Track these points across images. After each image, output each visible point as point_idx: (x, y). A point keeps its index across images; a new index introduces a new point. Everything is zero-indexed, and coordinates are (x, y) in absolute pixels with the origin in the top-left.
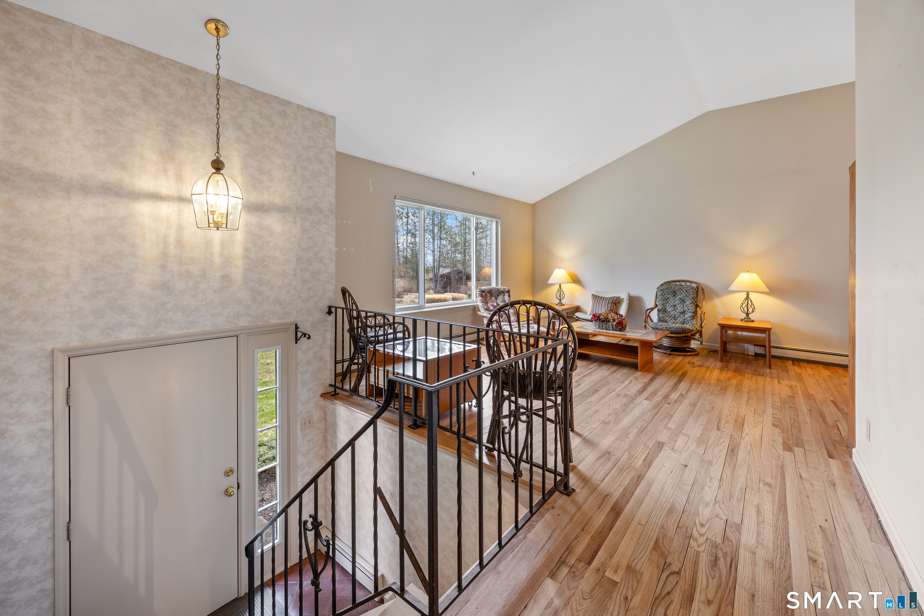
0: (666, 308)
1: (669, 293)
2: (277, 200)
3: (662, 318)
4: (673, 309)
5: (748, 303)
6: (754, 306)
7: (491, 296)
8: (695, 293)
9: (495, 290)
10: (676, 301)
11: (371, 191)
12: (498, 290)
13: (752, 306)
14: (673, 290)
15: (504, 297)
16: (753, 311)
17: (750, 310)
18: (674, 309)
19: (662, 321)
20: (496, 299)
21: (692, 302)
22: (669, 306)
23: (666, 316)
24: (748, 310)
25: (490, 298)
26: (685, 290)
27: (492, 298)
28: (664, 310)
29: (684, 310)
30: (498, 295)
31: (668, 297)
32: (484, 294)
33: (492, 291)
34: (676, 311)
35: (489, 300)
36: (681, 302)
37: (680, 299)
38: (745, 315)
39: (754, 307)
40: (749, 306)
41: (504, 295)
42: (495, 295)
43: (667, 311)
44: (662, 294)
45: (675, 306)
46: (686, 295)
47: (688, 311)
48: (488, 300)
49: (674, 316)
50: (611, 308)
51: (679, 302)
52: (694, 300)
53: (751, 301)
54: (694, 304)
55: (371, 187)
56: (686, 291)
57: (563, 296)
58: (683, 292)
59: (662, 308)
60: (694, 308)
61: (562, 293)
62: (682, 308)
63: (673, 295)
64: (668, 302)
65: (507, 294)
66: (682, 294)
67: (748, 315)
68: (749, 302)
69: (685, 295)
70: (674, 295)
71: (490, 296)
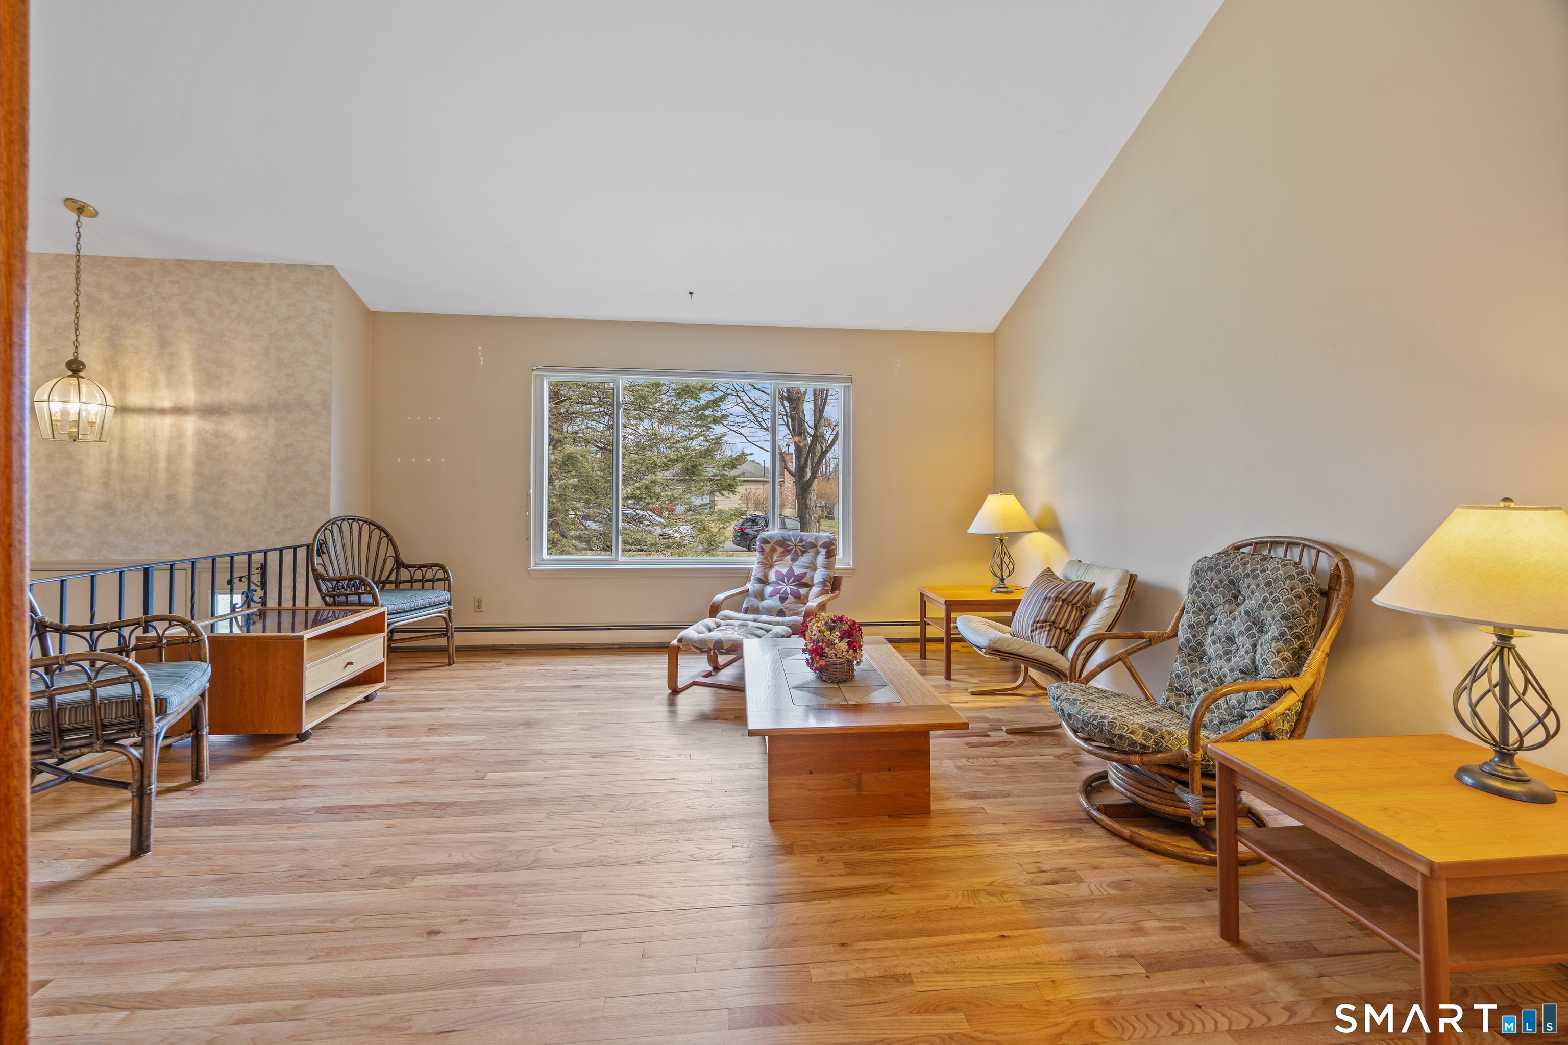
0: (1201, 644)
1: (1217, 587)
2: (241, 397)
3: (1178, 676)
4: (1221, 652)
5: (1505, 683)
7: (787, 551)
8: (1298, 597)
9: (795, 540)
11: (482, 363)
12: (801, 541)
14: (1228, 575)
15: (816, 558)
18: (1227, 653)
19: (1177, 689)
20: (794, 560)
21: (1282, 634)
22: (1213, 634)
23: (1195, 675)
24: (1507, 722)
25: (780, 556)
27: (785, 556)
28: (1194, 649)
29: (1253, 661)
30: (803, 552)
31: (1214, 599)
32: (767, 547)
33: (788, 541)
35: (776, 561)
36: (1248, 629)
37: (1247, 613)
38: (1489, 751)
41: (818, 553)
42: (796, 550)
43: (1205, 653)
44: (1194, 586)
45: (1230, 639)
48: (774, 560)
49: (1220, 679)
50: (1048, 613)
51: (1243, 628)
52: (1291, 628)
54: (1287, 641)
55: (482, 359)
57: (1011, 567)
60: (1284, 659)
61: (1006, 560)
62: (1247, 652)
63: (1229, 597)
64: (1214, 620)
65: (823, 551)
67: (1504, 750)
69: (1262, 601)
70: (1236, 597)
71: (781, 553)
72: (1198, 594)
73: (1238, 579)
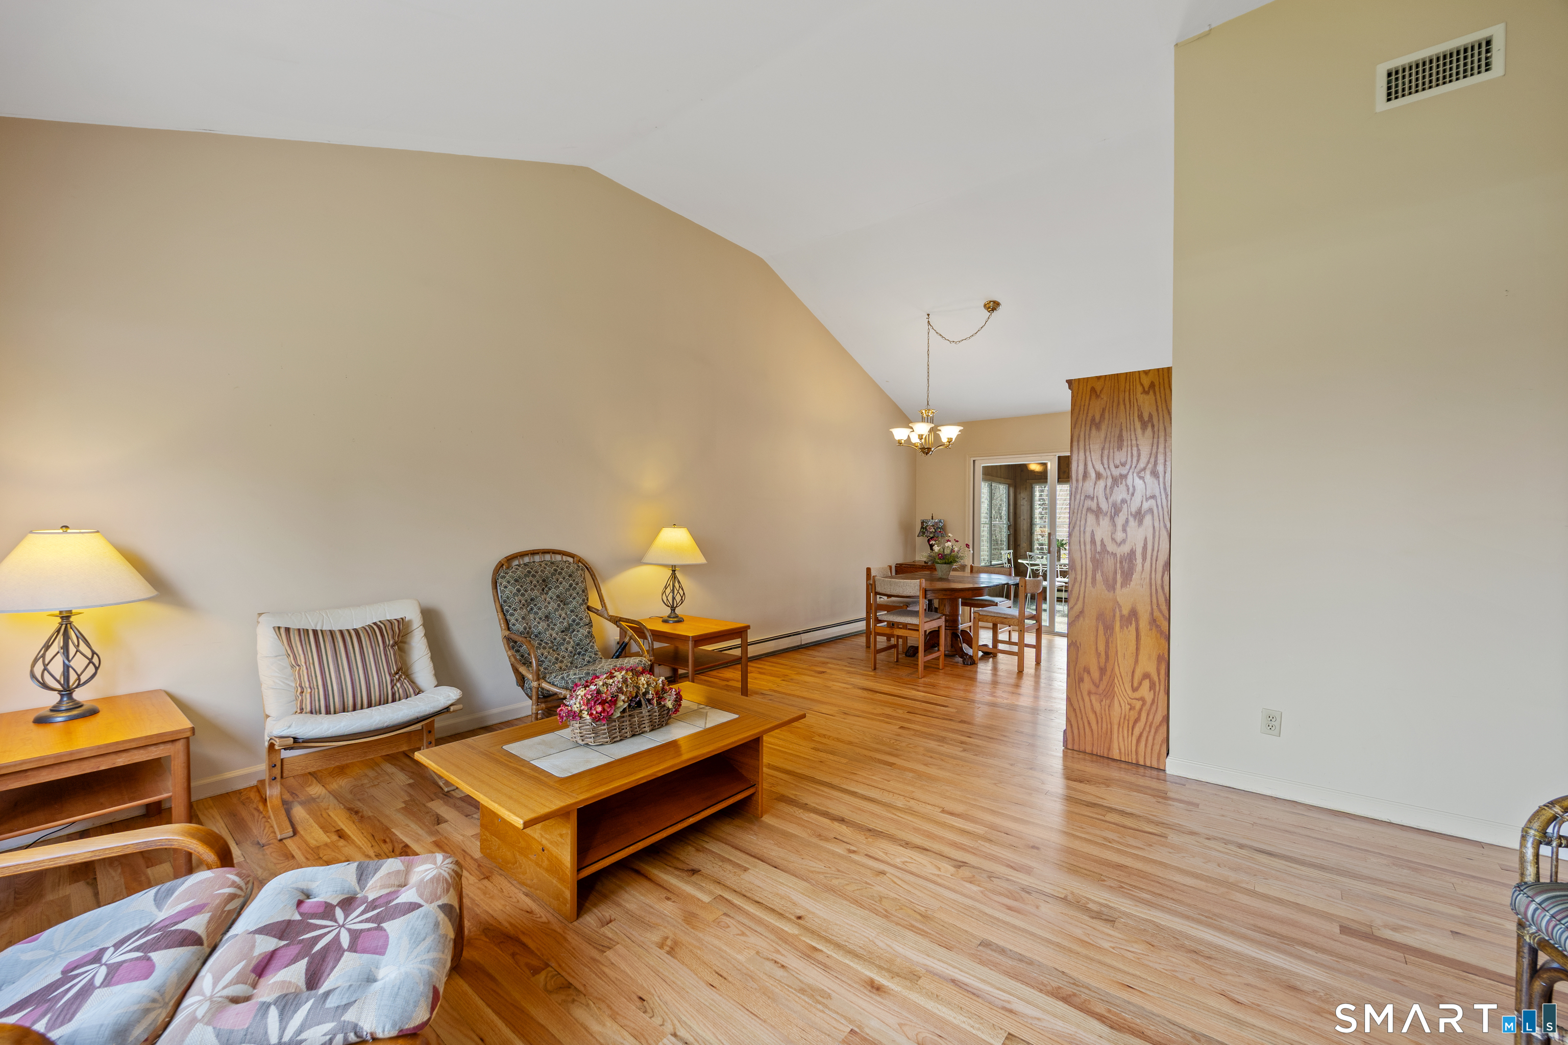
1: (535, 586)
5: (674, 586)
6: (683, 589)
8: (584, 579)
10: (549, 603)
13: (681, 591)
14: (541, 576)
16: (682, 599)
17: (678, 598)
18: (548, 626)
21: (583, 600)
24: (674, 598)
26: (566, 573)
28: (528, 633)
29: (568, 622)
31: (533, 594)
34: (553, 629)
37: (558, 596)
38: (668, 611)
39: (684, 593)
40: (676, 592)
43: (532, 633)
44: (519, 590)
45: (547, 617)
46: (571, 585)
47: (578, 624)
49: (552, 642)
51: (556, 606)
52: (585, 596)
53: (679, 582)
54: (585, 604)
56: (570, 576)
58: (564, 578)
59: (525, 628)
61: (80, 653)
64: (532, 609)
66: (561, 583)
67: (673, 609)
68: (677, 585)
69: (567, 586)
70: (543, 590)
72: (523, 595)
73: (547, 578)
